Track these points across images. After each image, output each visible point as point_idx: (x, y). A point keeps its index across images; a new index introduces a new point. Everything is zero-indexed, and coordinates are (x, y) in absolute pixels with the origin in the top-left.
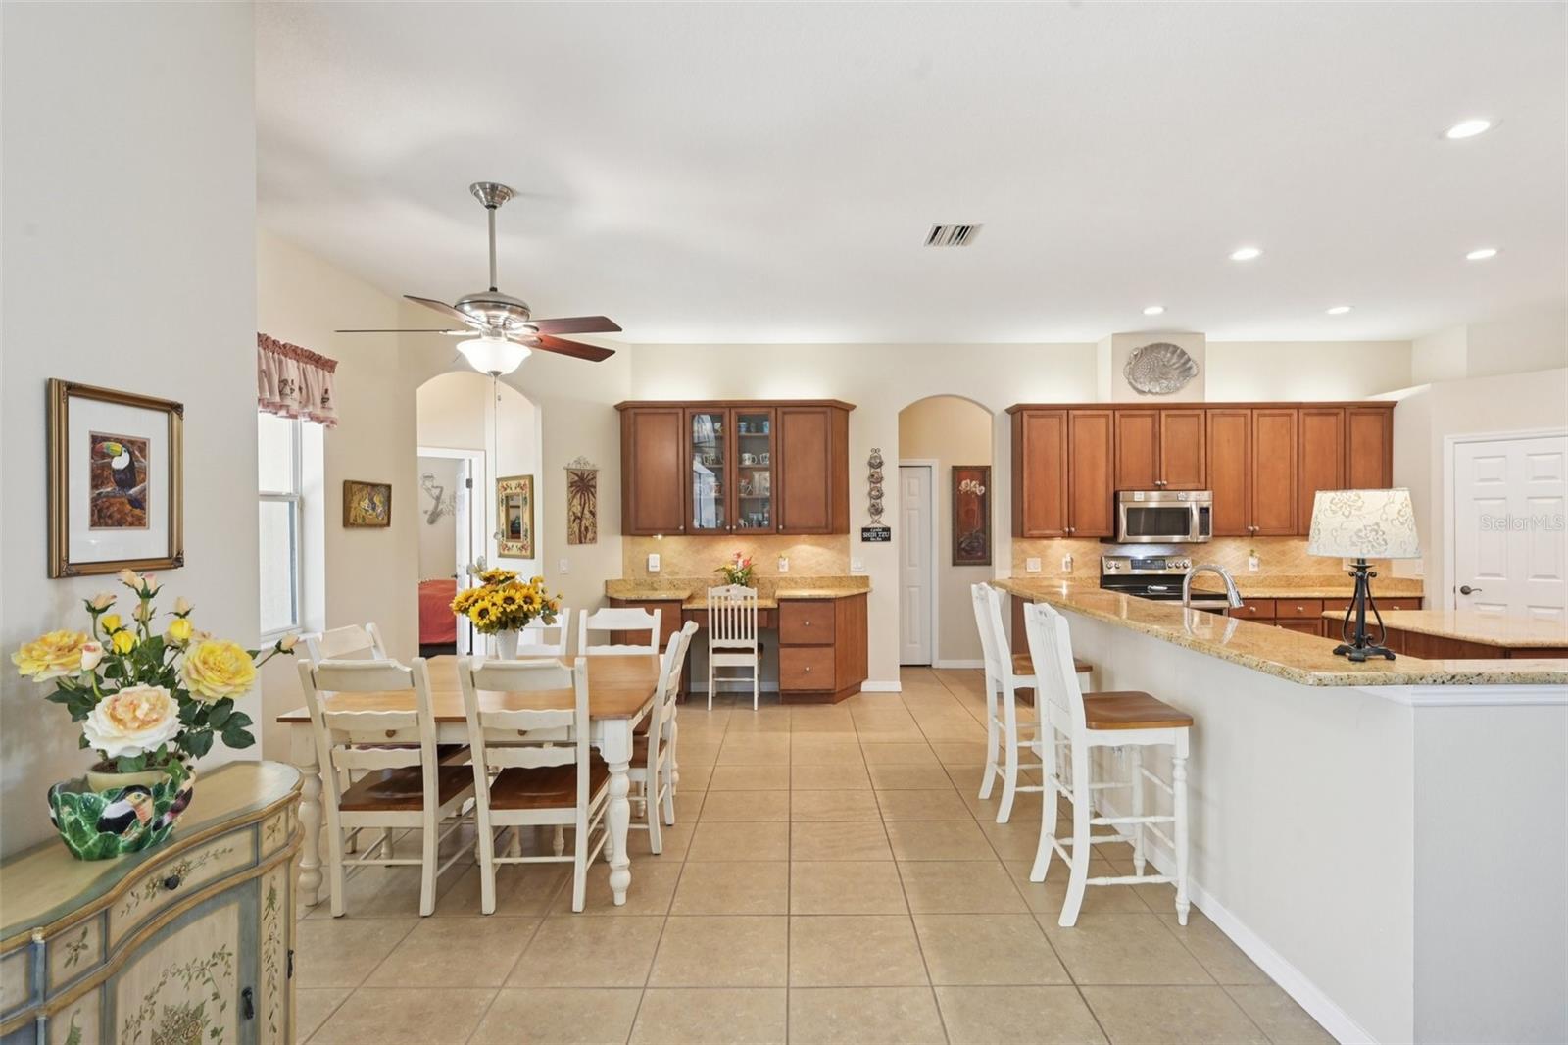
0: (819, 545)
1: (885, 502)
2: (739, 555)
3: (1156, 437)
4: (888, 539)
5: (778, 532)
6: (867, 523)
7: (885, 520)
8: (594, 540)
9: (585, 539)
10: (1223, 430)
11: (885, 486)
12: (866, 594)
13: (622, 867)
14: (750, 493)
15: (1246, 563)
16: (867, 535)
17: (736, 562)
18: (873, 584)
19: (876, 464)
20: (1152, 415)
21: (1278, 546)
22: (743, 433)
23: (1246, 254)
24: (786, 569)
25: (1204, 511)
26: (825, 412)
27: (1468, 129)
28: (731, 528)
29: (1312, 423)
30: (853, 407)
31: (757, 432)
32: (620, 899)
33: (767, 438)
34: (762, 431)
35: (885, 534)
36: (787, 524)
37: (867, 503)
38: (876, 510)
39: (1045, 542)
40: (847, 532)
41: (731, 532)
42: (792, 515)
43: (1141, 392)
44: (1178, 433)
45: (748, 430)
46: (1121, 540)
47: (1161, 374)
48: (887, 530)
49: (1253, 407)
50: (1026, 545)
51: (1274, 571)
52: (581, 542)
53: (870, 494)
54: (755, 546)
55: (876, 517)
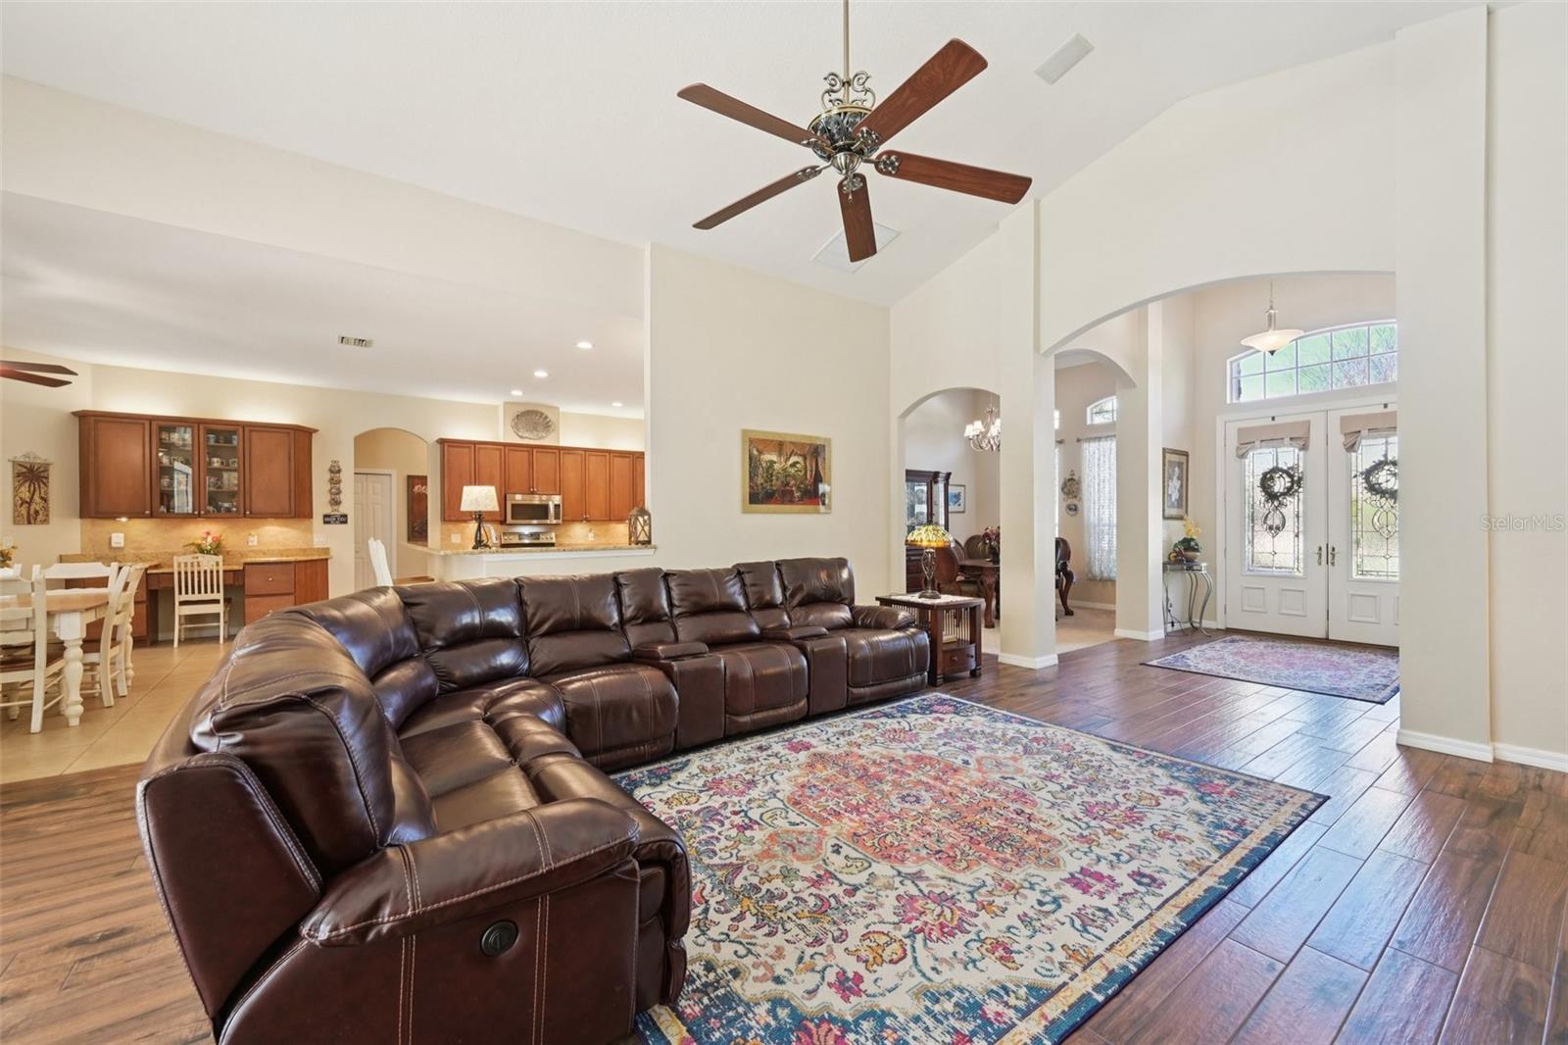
0: (287, 526)
1: (342, 497)
2: (208, 534)
3: (531, 464)
4: (346, 522)
5: (245, 516)
6: (328, 510)
7: (343, 509)
8: (46, 521)
9: (35, 519)
10: (569, 461)
11: (342, 486)
12: (327, 559)
13: (76, 703)
14: (220, 487)
15: (587, 536)
16: (327, 519)
17: (205, 539)
18: (332, 553)
19: (335, 471)
20: (528, 451)
21: (604, 527)
22: (212, 442)
23: (541, 374)
24: (255, 543)
25: (557, 506)
26: (289, 433)
27: (585, 345)
28: (199, 513)
29: (618, 461)
30: (316, 431)
31: (225, 443)
32: (74, 722)
33: (235, 448)
34: (231, 442)
35: (343, 519)
36: (253, 511)
37: (328, 497)
38: (336, 502)
39: (464, 525)
40: (310, 516)
41: (199, 515)
42: (258, 504)
43: (521, 437)
44: (544, 462)
45: (217, 441)
46: (508, 522)
47: (534, 427)
48: (345, 516)
49: (586, 450)
50: (450, 526)
51: (603, 540)
52: (29, 523)
53: (330, 491)
54: (225, 527)
55: (336, 507)
